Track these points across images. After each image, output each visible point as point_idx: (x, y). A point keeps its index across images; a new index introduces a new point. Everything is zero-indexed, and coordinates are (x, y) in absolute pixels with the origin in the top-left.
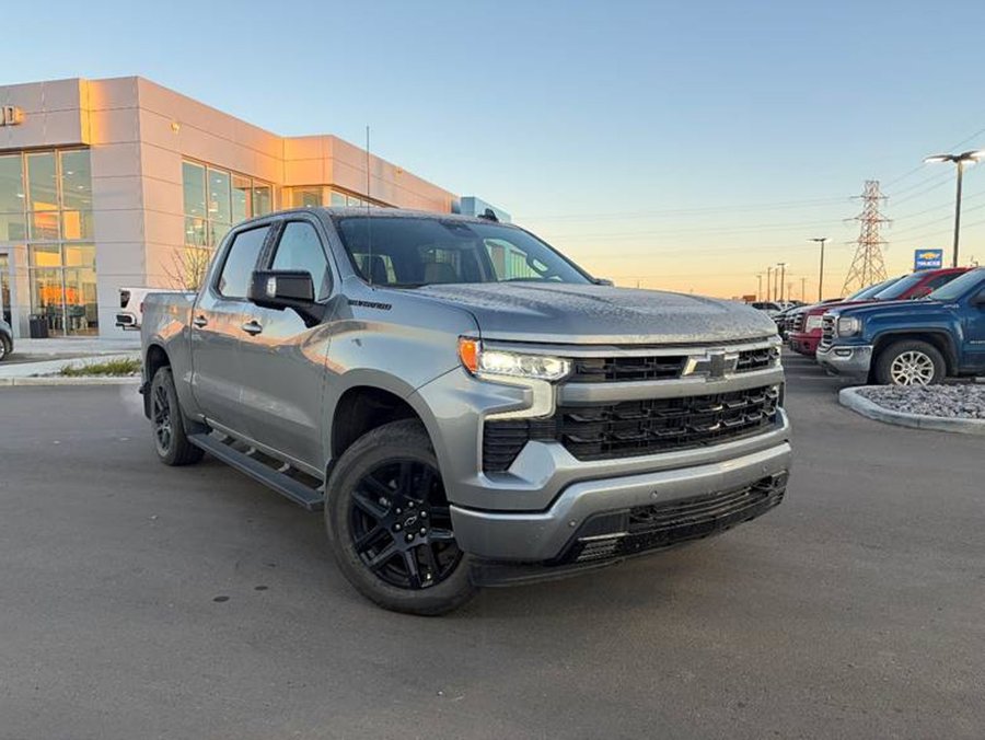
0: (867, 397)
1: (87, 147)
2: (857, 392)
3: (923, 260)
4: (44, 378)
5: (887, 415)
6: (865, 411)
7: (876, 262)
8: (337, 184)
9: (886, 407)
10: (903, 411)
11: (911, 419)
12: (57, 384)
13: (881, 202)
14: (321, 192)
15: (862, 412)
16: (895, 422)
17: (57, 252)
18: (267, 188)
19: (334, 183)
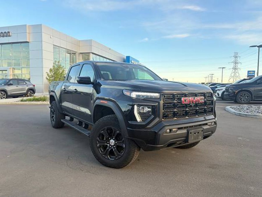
0: (233, 109)
1: (28, 42)
2: (230, 107)
3: (250, 73)
4: (17, 102)
5: (238, 113)
6: (232, 112)
7: (237, 74)
9: (238, 111)
10: (242, 112)
11: (244, 114)
12: (20, 104)
13: (238, 58)
14: (89, 55)
15: (231, 112)
16: (240, 115)
17: (20, 70)
18: (75, 53)
19: (93, 52)
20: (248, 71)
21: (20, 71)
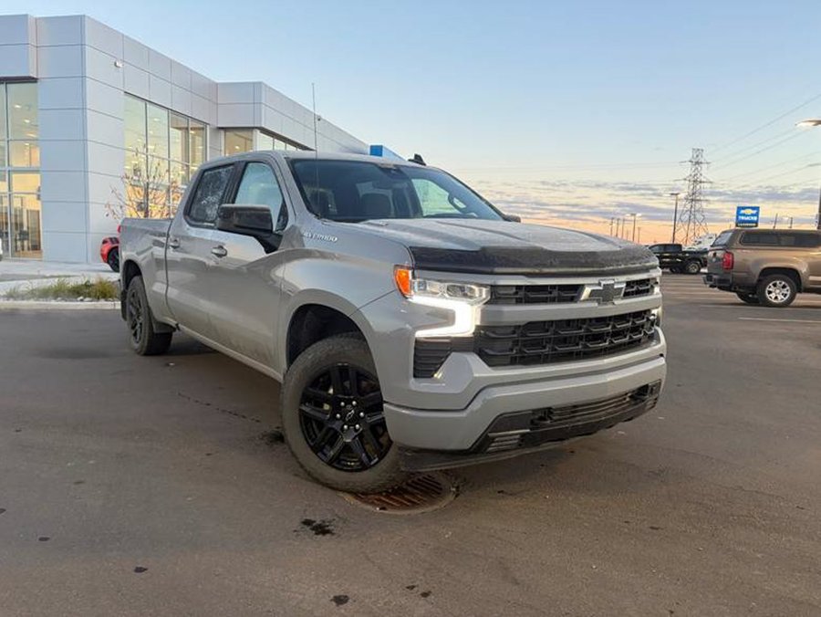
1: (34, 80)
3: (744, 215)
7: (699, 216)
8: (266, 127)
14: (251, 134)
17: (5, 180)
18: (203, 129)
19: (263, 126)
20: (739, 209)
21: (4, 183)
